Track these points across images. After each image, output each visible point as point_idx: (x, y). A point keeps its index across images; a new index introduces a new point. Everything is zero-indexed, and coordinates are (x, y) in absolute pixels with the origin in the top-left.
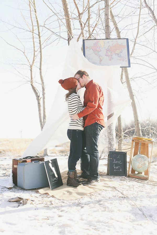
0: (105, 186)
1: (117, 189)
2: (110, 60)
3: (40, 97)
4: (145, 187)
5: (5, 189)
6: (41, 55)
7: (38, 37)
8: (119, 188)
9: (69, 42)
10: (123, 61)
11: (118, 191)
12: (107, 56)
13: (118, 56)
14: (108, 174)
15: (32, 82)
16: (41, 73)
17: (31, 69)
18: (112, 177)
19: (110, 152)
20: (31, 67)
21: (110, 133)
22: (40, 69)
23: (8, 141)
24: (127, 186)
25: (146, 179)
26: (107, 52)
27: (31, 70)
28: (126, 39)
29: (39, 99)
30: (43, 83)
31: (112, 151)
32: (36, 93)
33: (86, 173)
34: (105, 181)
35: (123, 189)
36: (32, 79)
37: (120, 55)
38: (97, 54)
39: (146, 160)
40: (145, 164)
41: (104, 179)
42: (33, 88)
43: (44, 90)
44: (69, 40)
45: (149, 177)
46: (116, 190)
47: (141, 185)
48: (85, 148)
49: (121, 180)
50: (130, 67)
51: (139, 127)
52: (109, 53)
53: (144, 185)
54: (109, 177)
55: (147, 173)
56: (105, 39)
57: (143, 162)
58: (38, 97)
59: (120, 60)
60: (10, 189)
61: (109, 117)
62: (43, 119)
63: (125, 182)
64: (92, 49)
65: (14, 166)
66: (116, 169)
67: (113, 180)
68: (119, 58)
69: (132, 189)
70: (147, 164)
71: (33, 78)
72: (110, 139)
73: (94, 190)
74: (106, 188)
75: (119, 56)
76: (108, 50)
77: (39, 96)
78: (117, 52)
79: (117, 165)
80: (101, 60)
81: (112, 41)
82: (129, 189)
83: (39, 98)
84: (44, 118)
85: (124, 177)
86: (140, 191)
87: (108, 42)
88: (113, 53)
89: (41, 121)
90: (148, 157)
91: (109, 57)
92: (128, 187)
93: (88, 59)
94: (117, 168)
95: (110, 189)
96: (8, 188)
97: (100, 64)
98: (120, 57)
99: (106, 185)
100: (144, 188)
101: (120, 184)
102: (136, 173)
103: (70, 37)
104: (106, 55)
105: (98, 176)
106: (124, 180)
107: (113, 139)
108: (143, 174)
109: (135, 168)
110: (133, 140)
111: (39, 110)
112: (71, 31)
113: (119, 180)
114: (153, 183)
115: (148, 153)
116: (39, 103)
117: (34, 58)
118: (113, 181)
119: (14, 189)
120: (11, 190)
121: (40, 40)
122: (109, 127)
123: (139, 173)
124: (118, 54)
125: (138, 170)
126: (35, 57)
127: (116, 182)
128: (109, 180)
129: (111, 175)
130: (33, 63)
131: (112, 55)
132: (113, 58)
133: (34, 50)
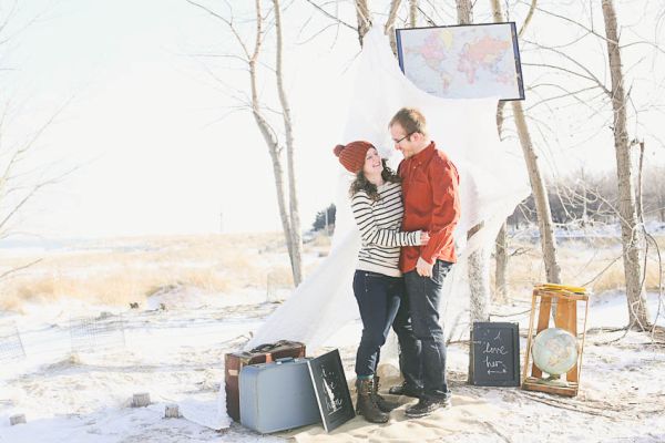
0: (465, 421)
1: (495, 427)
2: (472, 82)
3: (280, 147)
4: (567, 419)
5: (210, 433)
6: (279, 32)
8: (501, 424)
9: (361, 37)
10: (505, 82)
11: (499, 434)
12: (463, 71)
13: (491, 71)
14: (470, 383)
15: (255, 106)
16: (279, 83)
17: (252, 69)
18: (481, 390)
19: (475, 324)
20: (251, 63)
21: (474, 275)
22: (278, 73)
23: (185, 242)
24: (522, 416)
25: (571, 394)
26: (460, 61)
27: (252, 73)
29: (275, 153)
30: (287, 111)
31: (480, 321)
32: (268, 137)
33: (414, 383)
34: (463, 403)
35: (512, 428)
36: (254, 97)
37: (497, 67)
38: (436, 68)
39: (569, 344)
40: (567, 355)
41: (461, 397)
42: (261, 123)
43: (289, 129)
44: (362, 30)
45: (580, 387)
46: (494, 431)
47: (558, 412)
48: (409, 321)
49: (506, 399)
50: (524, 99)
51: (552, 244)
52: (467, 65)
53: (564, 414)
54: (474, 389)
55: (573, 376)
56: (458, 26)
57: (562, 350)
58: (273, 146)
59: (498, 81)
60: (222, 432)
61: (472, 232)
62: (291, 211)
63: (516, 405)
64: (423, 55)
65: (230, 371)
66: (492, 369)
67: (484, 399)
68: (495, 76)
69: (534, 427)
70: (574, 354)
71: (258, 94)
72: (474, 290)
73: (437, 433)
74: (466, 427)
75: (494, 70)
76: (463, 56)
77: (276, 145)
78: (489, 59)
79: (493, 357)
80: (446, 84)
81: (474, 31)
82: (527, 427)
83: (277, 150)
84: (294, 207)
85: (513, 389)
86: (554, 432)
87: (463, 34)
88: (477, 62)
89: (283, 212)
90: (576, 334)
91: (467, 73)
92: (522, 422)
93: (414, 82)
94: (495, 364)
95: (476, 429)
96: (219, 431)
97: (445, 94)
98: (496, 72)
99: (468, 418)
100: (566, 421)
101: (502, 410)
102: (545, 376)
103: (363, 23)
104: (459, 70)
105: (445, 391)
106: (514, 400)
107: (482, 289)
108: (563, 380)
109: (542, 365)
110: (536, 293)
111: (279, 182)
112: (365, 6)
113: (499, 398)
114: (591, 404)
115: (575, 322)
116: (277, 164)
117: (259, 36)
118: (483, 402)
119: (231, 433)
120: (225, 436)
122: (472, 259)
123: (552, 377)
124: (491, 66)
125: (549, 369)
126: (262, 35)
127: (492, 405)
128: (473, 400)
129: (479, 385)
130: (256, 53)
131: (474, 70)
132: (478, 78)
133: (259, 15)
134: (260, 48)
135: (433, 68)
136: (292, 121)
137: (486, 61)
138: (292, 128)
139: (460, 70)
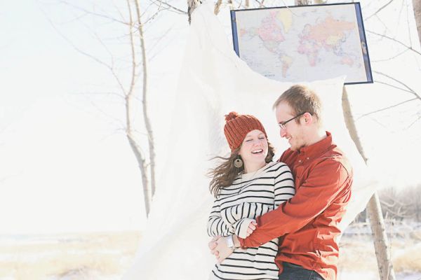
2: (313, 65)
3: (146, 163)
7: (138, 32)
10: (351, 65)
12: (303, 53)
13: (334, 53)
15: (128, 130)
16: (145, 110)
17: (127, 102)
20: (127, 98)
22: (144, 102)
26: (301, 42)
27: (127, 106)
28: (354, 5)
29: (143, 167)
30: (150, 132)
32: (138, 154)
36: (128, 123)
37: (341, 49)
38: (274, 50)
42: (132, 144)
43: (152, 147)
50: (372, 82)
52: (309, 46)
56: (295, 6)
58: (142, 162)
59: (343, 63)
64: (259, 36)
68: (339, 58)
75: (337, 52)
76: (303, 38)
77: (144, 161)
78: (332, 40)
80: (286, 67)
81: (315, 11)
83: (145, 165)
87: (304, 15)
88: (320, 44)
91: (308, 55)
93: (250, 64)
98: (341, 54)
104: (299, 52)
116: (144, 176)
117: (133, 79)
121: (142, 40)
124: (335, 48)
126: (135, 78)
130: (131, 90)
131: (316, 51)
132: (320, 60)
133: (134, 63)
134: (134, 86)
135: (271, 50)
136: (154, 140)
137: (329, 42)
138: (155, 146)
139: (301, 52)
